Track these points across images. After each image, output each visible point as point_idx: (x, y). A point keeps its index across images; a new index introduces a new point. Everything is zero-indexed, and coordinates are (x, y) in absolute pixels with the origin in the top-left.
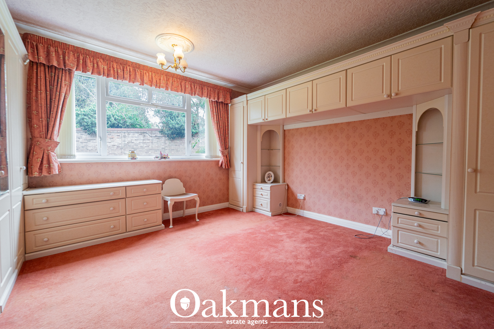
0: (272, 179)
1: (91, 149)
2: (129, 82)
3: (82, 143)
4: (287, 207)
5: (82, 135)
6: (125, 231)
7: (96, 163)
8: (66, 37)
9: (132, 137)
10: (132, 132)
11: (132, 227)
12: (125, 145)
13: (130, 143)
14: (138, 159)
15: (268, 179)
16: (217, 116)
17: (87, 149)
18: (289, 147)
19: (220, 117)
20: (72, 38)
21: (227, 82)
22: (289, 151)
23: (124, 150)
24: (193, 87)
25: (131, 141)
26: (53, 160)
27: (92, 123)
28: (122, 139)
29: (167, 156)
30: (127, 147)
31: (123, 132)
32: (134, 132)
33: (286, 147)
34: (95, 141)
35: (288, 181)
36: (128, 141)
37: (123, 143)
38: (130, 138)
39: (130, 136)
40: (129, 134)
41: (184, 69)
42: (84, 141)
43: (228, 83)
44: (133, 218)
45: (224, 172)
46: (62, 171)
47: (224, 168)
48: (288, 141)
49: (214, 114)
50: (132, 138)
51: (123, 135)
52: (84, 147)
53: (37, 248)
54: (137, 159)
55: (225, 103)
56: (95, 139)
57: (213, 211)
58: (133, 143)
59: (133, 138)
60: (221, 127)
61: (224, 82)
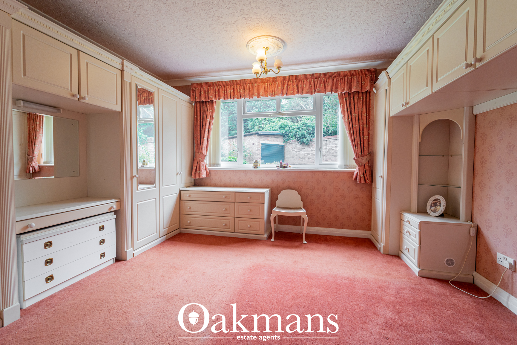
0: (441, 209)
1: (302, 157)
2: (249, 98)
3: (296, 152)
4: (475, 273)
5: (297, 145)
6: (234, 231)
7: (230, 170)
8: (211, 77)
9: (333, 144)
10: (333, 139)
11: (239, 229)
12: (326, 152)
13: (331, 150)
14: (261, 168)
15: (433, 208)
16: (349, 113)
17: (300, 157)
18: (483, 150)
19: (353, 112)
20: (213, 77)
21: (367, 61)
22: (483, 157)
23: (325, 157)
24: (312, 83)
25: (332, 148)
26: (202, 168)
27: (302, 135)
28: (324, 147)
29: (287, 166)
30: (328, 154)
31: (325, 140)
32: (334, 139)
33: (477, 150)
34: (304, 150)
35: (479, 220)
36: (329, 149)
37: (325, 150)
38: (331, 146)
39: (331, 143)
40: (330, 142)
41: (279, 70)
42: (298, 150)
43: (370, 61)
44: (240, 221)
45: (363, 187)
46: (210, 175)
47: (358, 182)
48: (481, 137)
49: (345, 111)
50: (332, 146)
51: (325, 143)
52: (298, 155)
53: (186, 226)
54: (259, 168)
55: (363, 91)
56: (304, 148)
57: (339, 237)
58: (333, 150)
59: (334, 146)
60: (354, 126)
61: (363, 62)
